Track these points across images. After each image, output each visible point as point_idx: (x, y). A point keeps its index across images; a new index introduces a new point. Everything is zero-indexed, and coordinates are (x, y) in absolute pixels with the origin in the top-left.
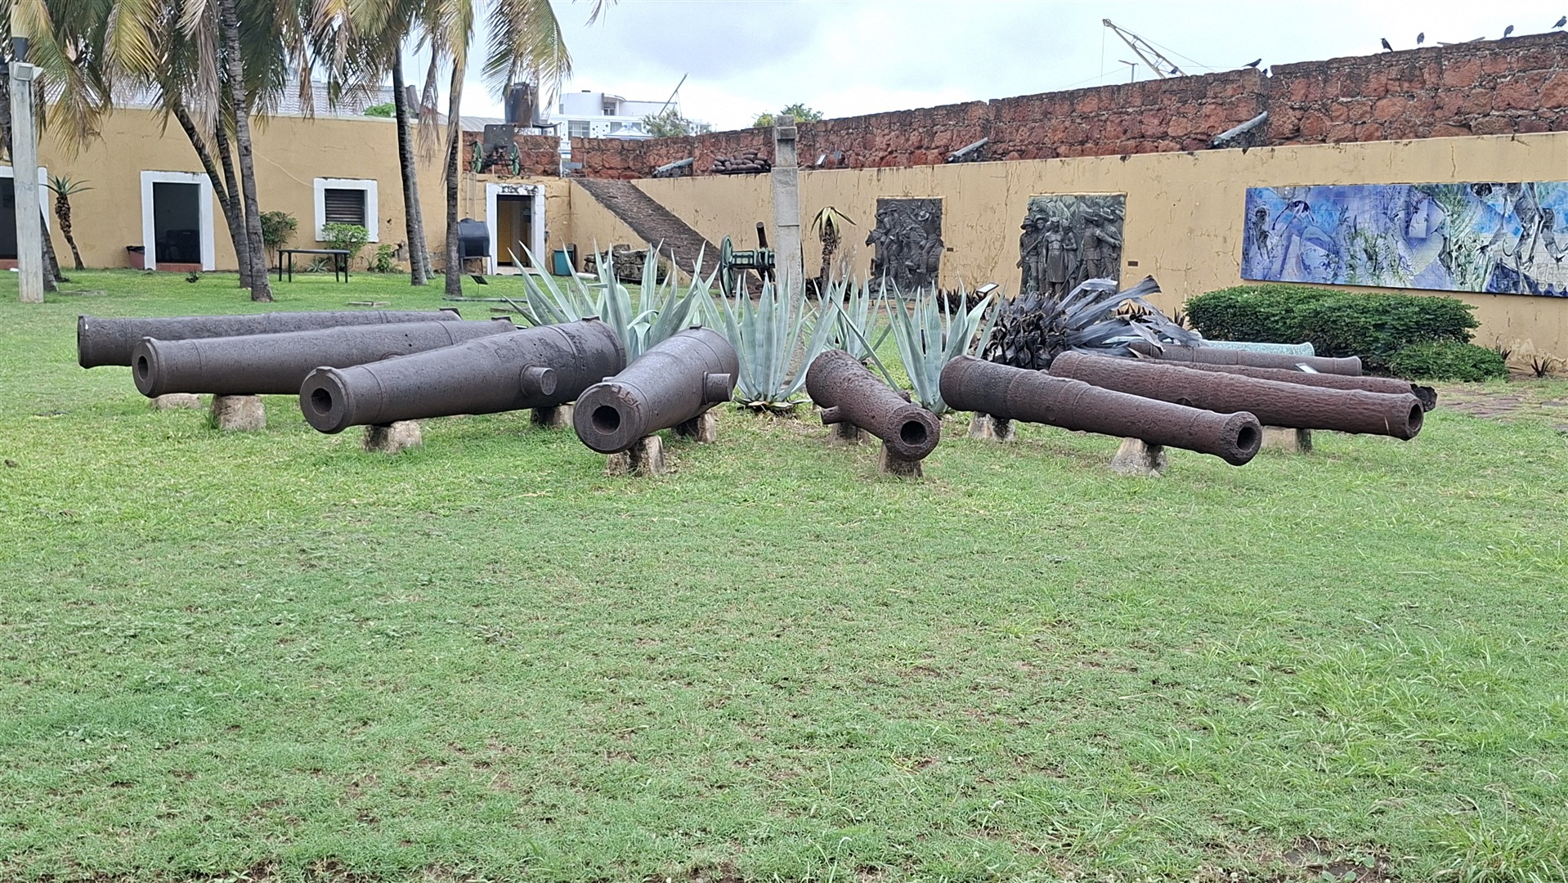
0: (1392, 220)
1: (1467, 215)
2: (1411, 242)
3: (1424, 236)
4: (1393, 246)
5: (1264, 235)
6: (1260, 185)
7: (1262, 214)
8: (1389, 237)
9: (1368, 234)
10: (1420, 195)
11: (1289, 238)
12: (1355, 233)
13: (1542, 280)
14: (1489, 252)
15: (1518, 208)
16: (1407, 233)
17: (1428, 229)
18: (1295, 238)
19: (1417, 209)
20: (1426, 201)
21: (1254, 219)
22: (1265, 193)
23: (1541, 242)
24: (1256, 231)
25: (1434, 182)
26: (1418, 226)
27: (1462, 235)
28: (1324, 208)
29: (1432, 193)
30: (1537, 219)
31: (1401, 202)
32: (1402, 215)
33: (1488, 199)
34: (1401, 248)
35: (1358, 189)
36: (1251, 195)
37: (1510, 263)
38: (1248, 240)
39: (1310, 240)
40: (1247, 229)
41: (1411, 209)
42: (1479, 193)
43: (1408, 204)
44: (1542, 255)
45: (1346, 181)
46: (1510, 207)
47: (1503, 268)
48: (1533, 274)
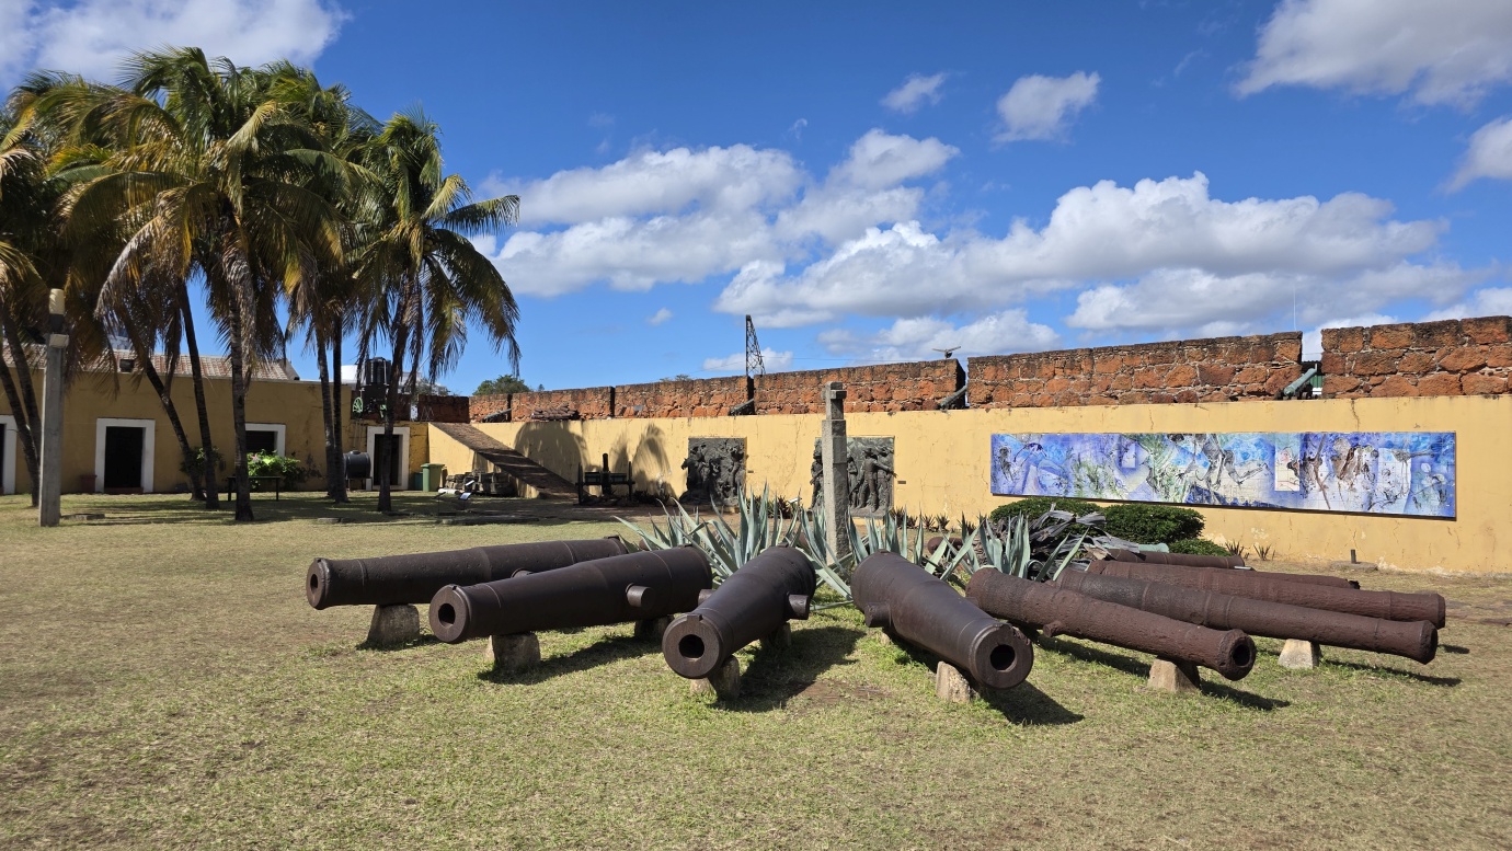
0: (1108, 456)
1: (1166, 453)
2: (1124, 471)
3: (1133, 466)
4: (1110, 473)
5: (1007, 465)
6: (1001, 433)
7: (1005, 452)
8: (1106, 467)
9: (1090, 465)
10: (1128, 441)
11: (1028, 468)
12: (1080, 465)
13: (1228, 495)
14: (1185, 478)
15: (1205, 451)
16: (1120, 465)
17: (1137, 463)
18: (1033, 468)
19: (1126, 450)
20: (1133, 445)
21: (999, 455)
22: (1007, 438)
23: (1225, 473)
24: (1001, 461)
25: (1138, 432)
26: (1129, 460)
27: (1164, 466)
28: (1054, 448)
29: (1137, 439)
30: (1220, 457)
31: (1114, 444)
32: (1115, 453)
33: (1182, 444)
34: (1116, 474)
35: (1080, 437)
36: (995, 439)
37: (1203, 485)
38: (994, 468)
39: (1044, 468)
40: (994, 460)
41: (1122, 450)
42: (1174, 439)
43: (1119, 448)
44: (1226, 479)
45: (1069, 431)
46: (1199, 449)
47: (1197, 488)
48: (1221, 492)
